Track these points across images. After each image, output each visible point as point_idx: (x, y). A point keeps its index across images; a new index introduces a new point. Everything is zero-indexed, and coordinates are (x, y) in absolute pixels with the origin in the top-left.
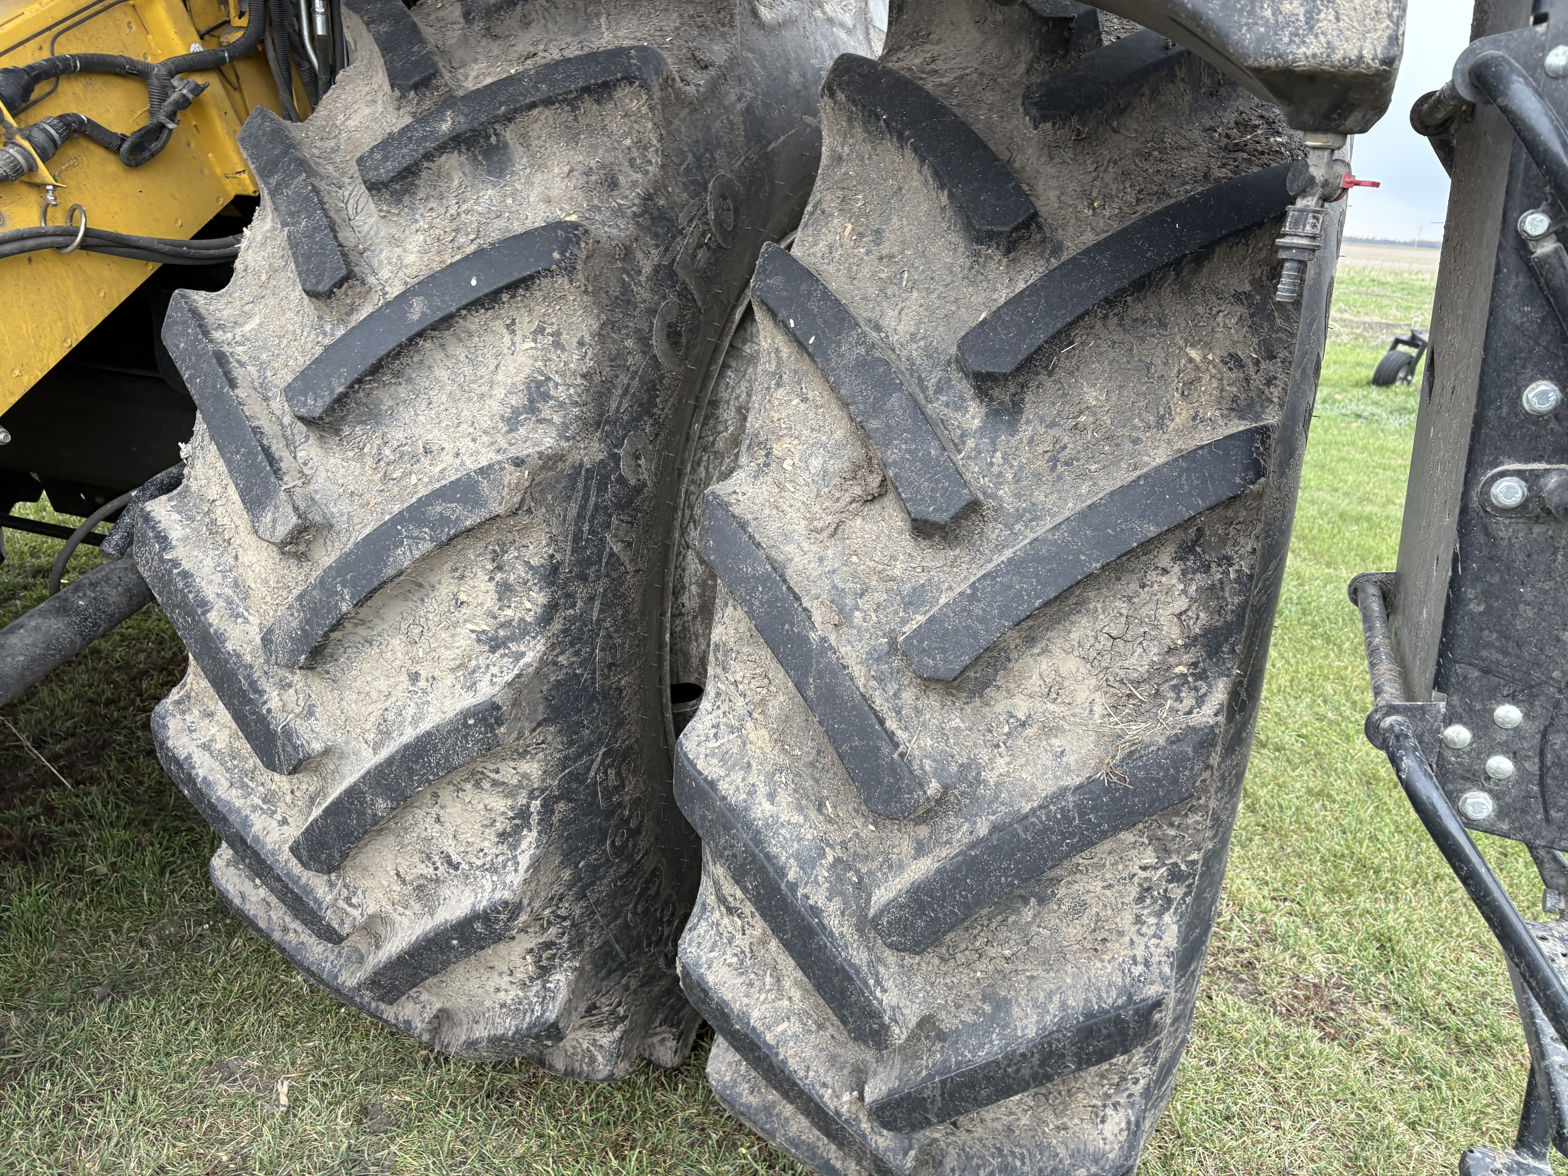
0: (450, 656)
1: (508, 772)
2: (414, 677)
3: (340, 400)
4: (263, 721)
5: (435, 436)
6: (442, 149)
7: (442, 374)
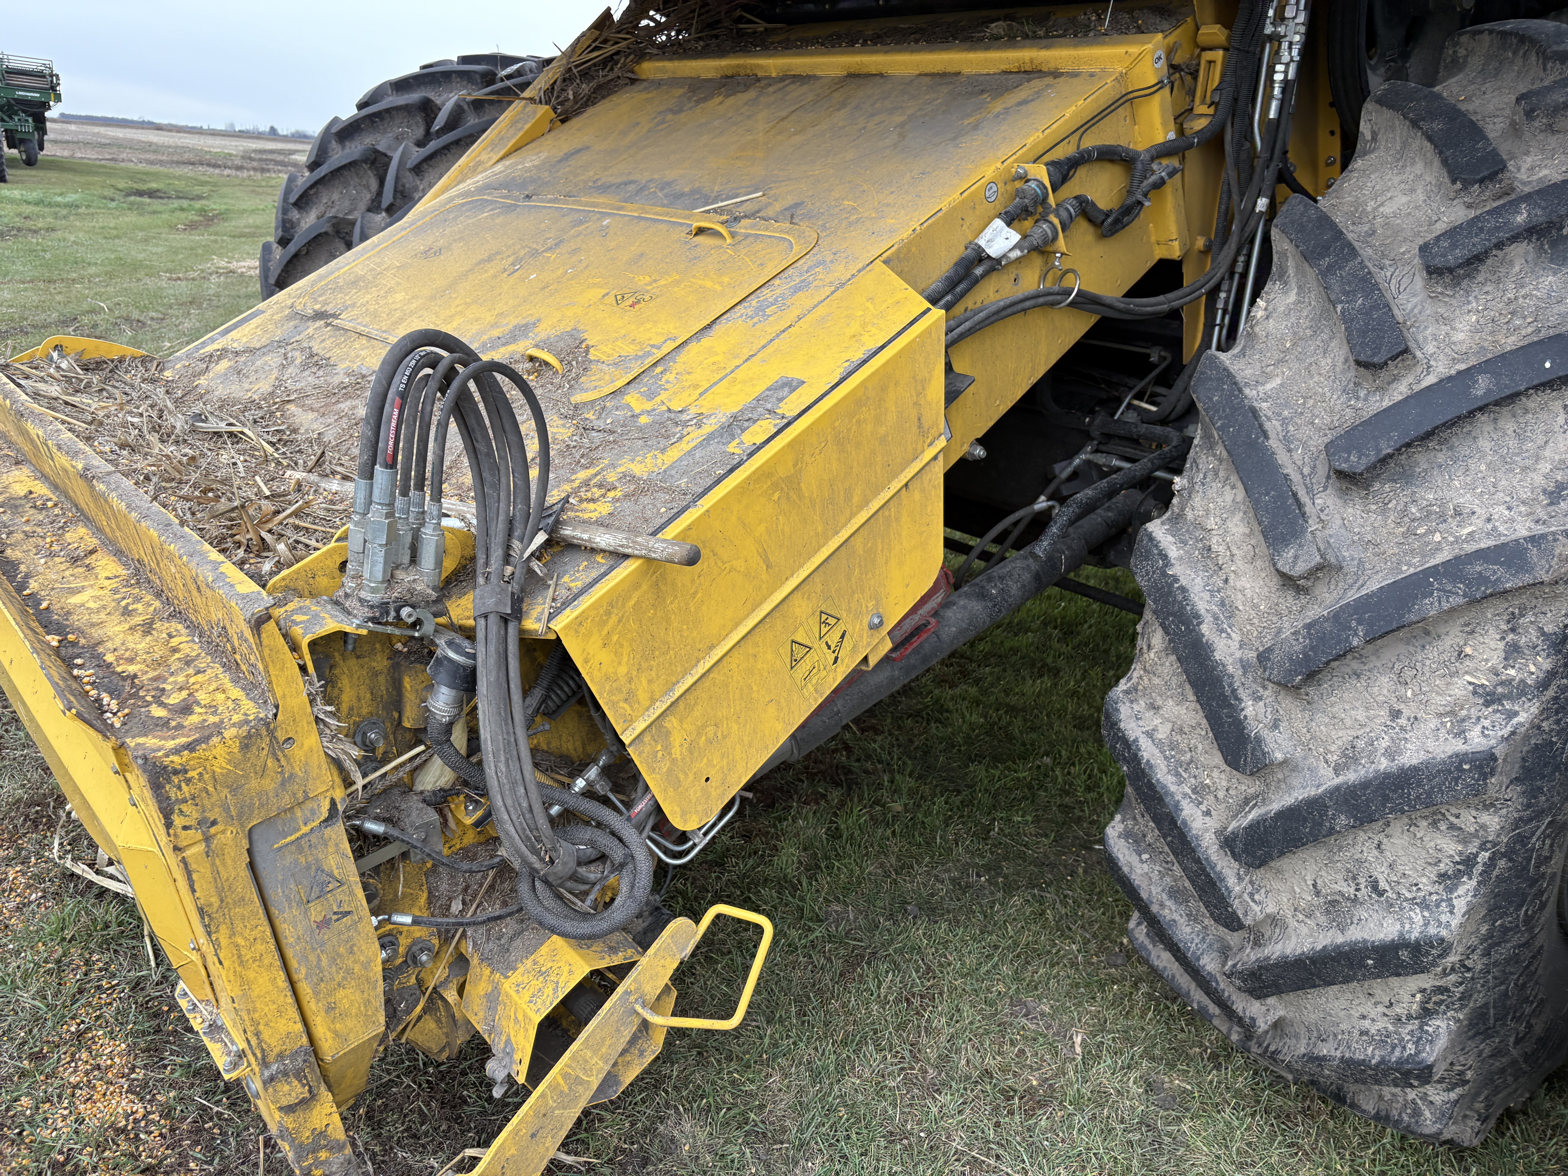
0: (1440, 701)
1: (1468, 820)
2: (1396, 714)
3: (1384, 461)
4: (1239, 725)
5: (1466, 500)
6: (1515, 238)
7: (1485, 444)
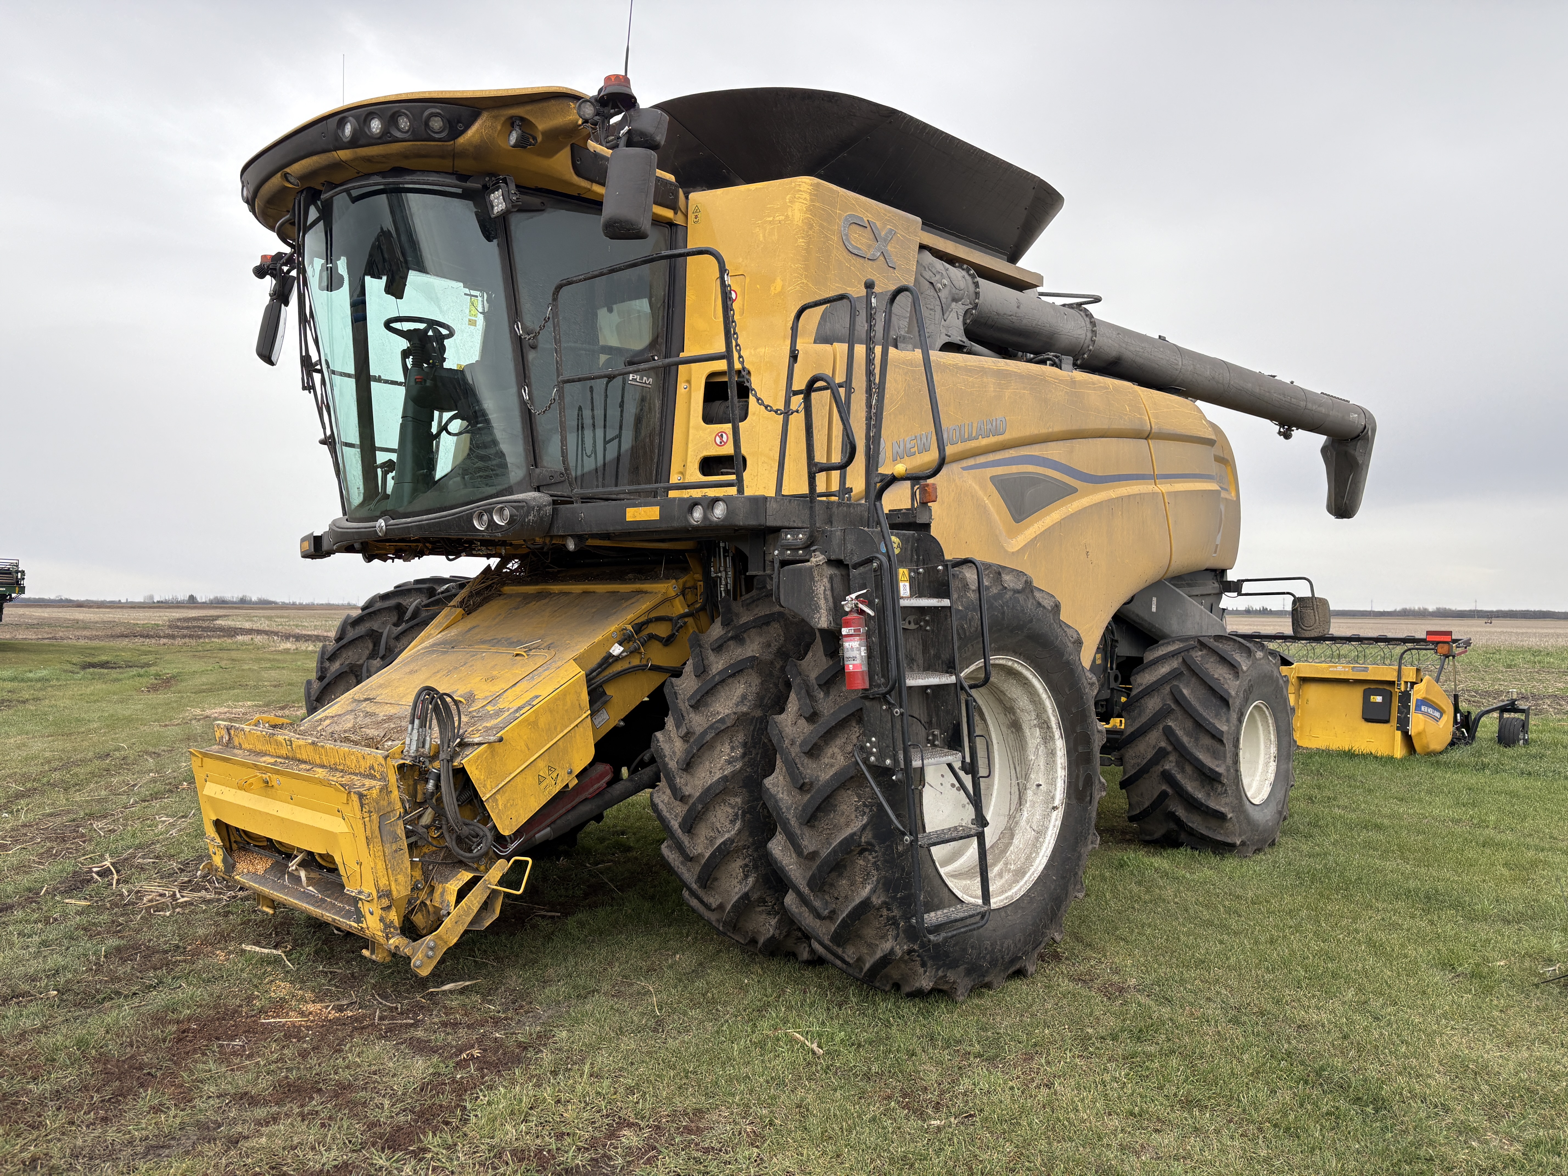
0: (719, 766)
1: (733, 801)
2: (711, 772)
3: (698, 701)
4: (675, 785)
5: (720, 709)
6: (728, 640)
7: (723, 694)
